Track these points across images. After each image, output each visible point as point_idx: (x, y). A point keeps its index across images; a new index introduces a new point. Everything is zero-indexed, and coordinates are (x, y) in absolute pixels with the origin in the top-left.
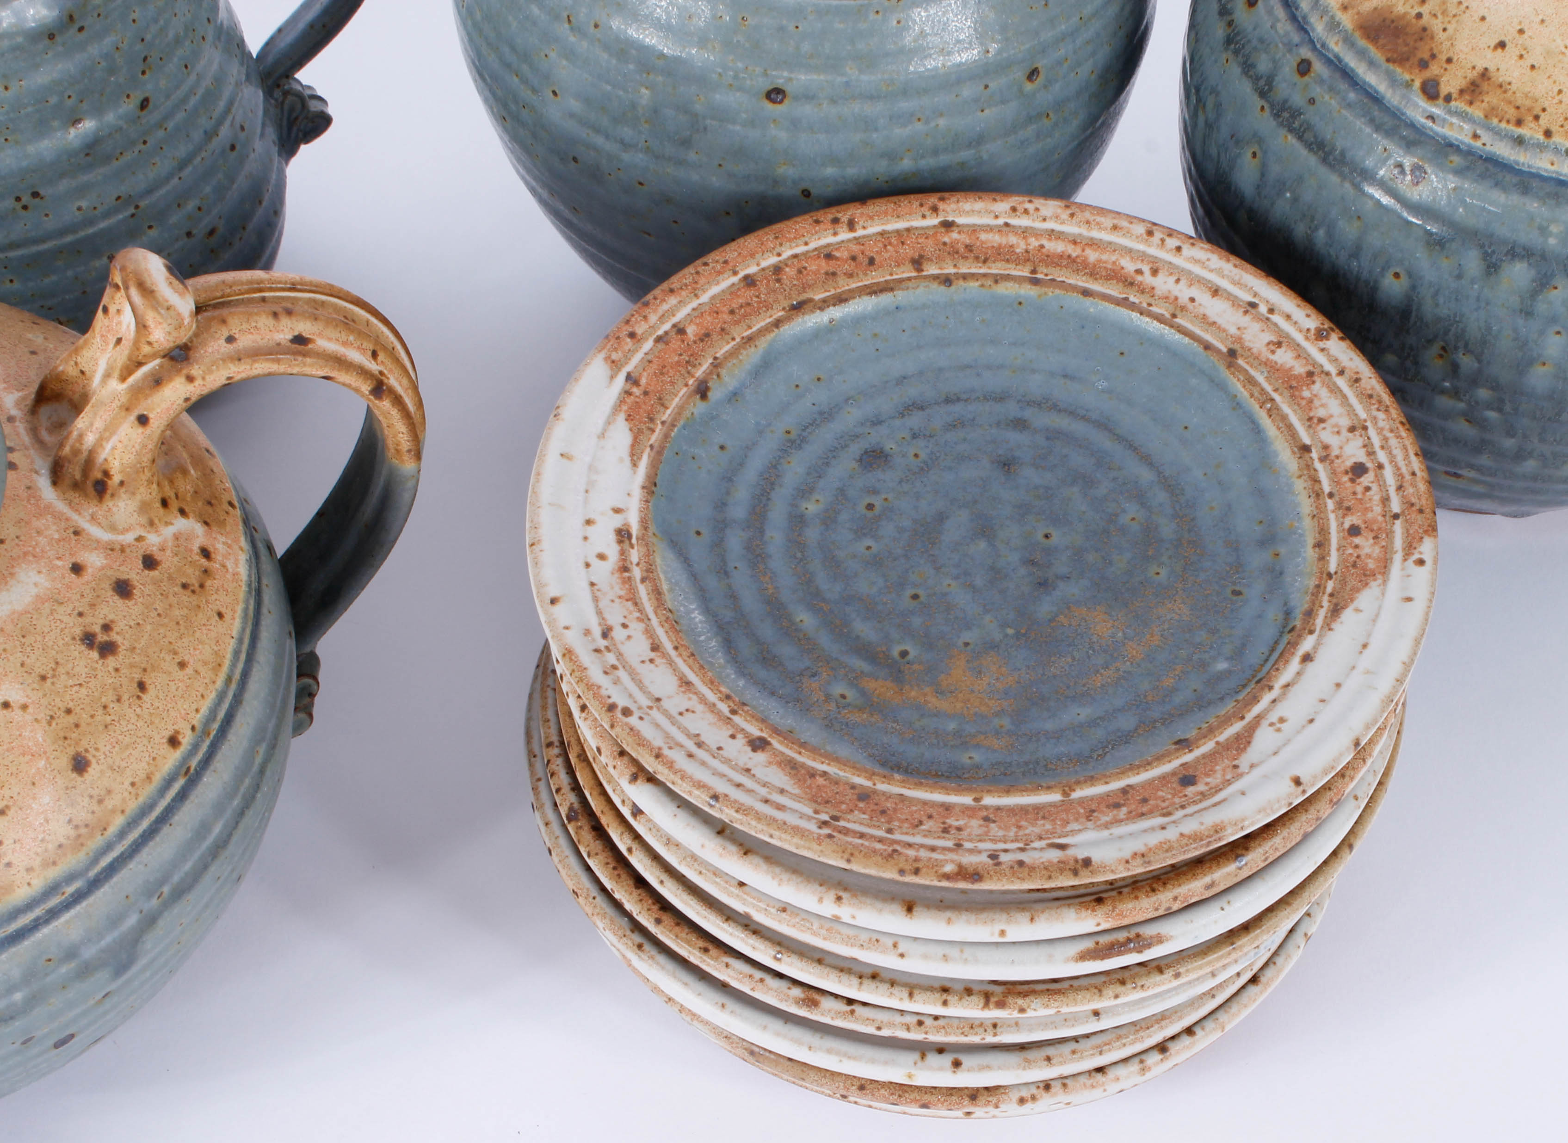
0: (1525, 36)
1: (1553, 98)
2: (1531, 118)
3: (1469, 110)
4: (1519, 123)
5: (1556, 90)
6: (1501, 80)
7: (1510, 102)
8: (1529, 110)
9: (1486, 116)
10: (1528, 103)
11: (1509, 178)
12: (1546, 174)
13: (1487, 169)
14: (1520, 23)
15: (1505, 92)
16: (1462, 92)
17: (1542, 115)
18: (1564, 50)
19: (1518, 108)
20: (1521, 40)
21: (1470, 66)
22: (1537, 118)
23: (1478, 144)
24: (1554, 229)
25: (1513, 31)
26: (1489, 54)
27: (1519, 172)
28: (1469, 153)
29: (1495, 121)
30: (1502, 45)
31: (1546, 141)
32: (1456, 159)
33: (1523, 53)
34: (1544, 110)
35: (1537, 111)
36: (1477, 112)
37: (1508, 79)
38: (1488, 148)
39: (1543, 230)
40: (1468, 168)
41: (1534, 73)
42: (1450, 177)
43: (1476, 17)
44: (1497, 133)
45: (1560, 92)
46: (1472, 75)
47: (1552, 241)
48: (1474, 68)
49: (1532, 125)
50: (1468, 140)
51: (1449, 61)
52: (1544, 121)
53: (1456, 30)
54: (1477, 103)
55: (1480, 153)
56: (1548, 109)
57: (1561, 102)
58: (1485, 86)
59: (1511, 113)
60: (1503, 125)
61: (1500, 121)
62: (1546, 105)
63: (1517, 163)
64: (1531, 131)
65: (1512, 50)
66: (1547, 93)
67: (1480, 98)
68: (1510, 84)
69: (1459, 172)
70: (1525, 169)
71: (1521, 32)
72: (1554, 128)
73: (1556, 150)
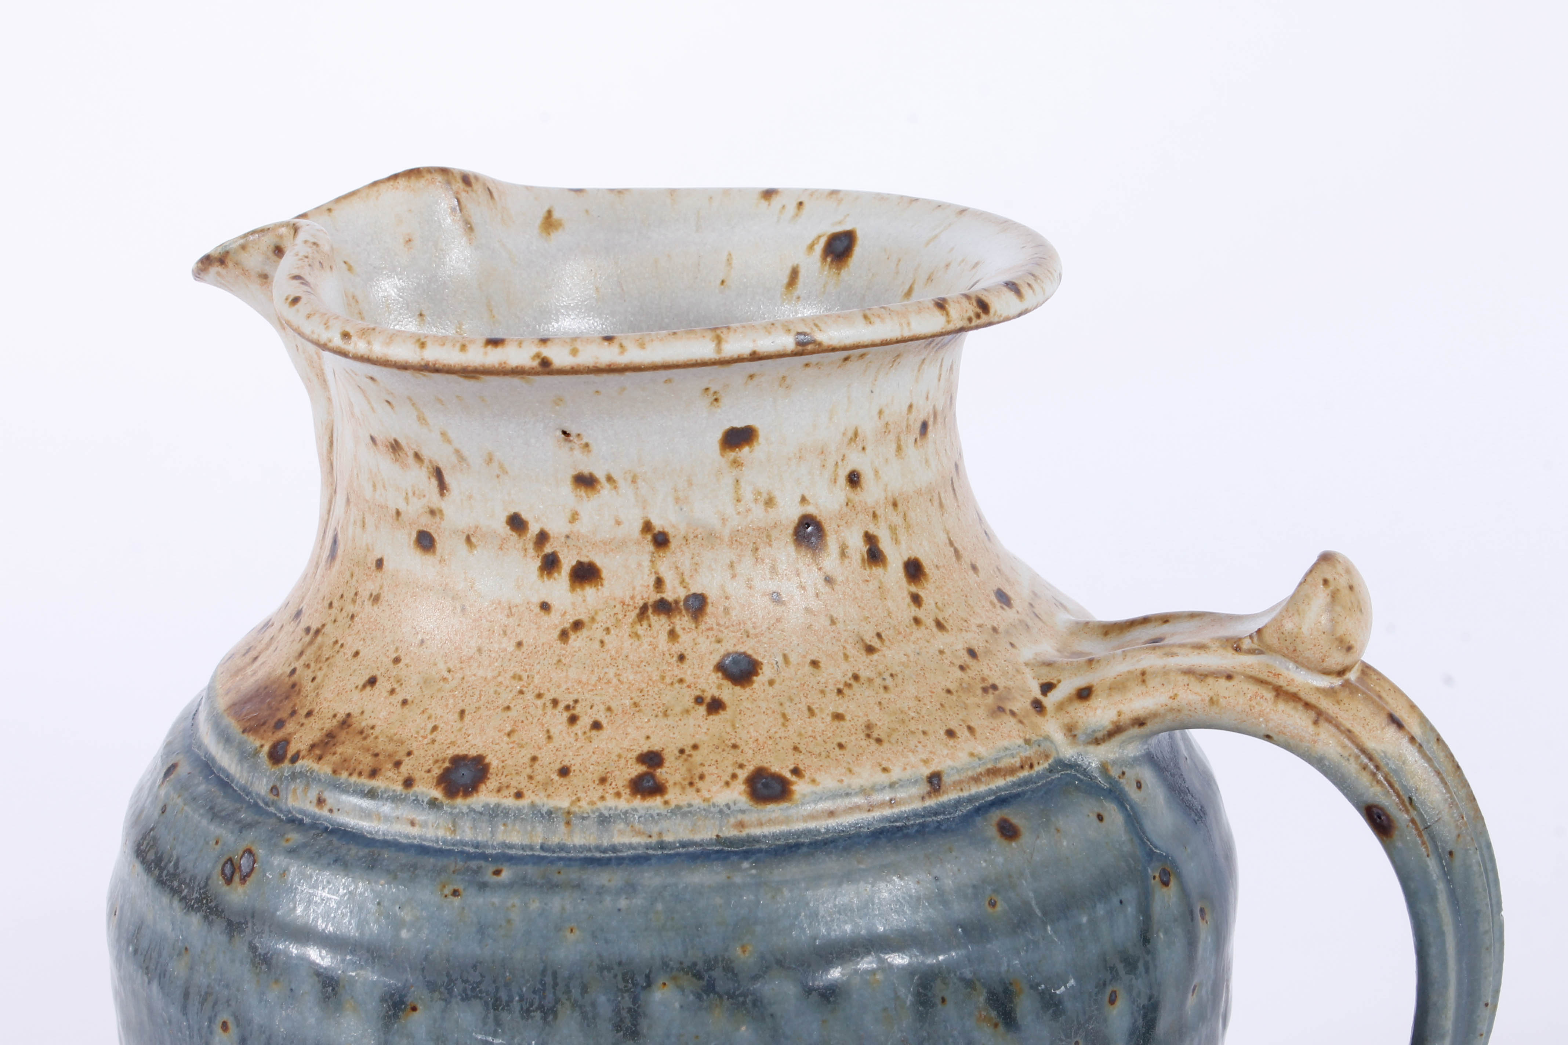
0: (401, 665)
1: (424, 737)
2: (390, 766)
3: (316, 767)
4: (374, 773)
5: (430, 726)
6: (364, 724)
7: (368, 751)
8: (390, 756)
9: (334, 772)
10: (390, 748)
11: (355, 851)
12: (404, 841)
13: (330, 843)
14: (397, 649)
15: (365, 738)
16: (313, 746)
17: (406, 761)
18: (446, 674)
19: (376, 755)
20: (395, 671)
21: (330, 715)
22: (398, 764)
23: (322, 812)
24: (405, 916)
25: (388, 661)
26: (356, 695)
27: (369, 842)
28: (310, 825)
29: (344, 775)
30: (372, 681)
31: (404, 792)
32: (294, 837)
33: (396, 686)
34: (409, 754)
35: (400, 756)
36: (325, 769)
37: (371, 722)
38: (335, 815)
39: (393, 919)
40: (304, 845)
41: (406, 710)
43: (350, 654)
44: (346, 790)
45: (435, 728)
46: (329, 724)
47: (405, 935)
48: (335, 716)
49: (391, 774)
50: (312, 810)
51: (309, 714)
52: (406, 768)
53: (326, 676)
54: (328, 757)
55: (326, 824)
56: (416, 753)
57: (434, 741)
58: (342, 736)
59: (367, 761)
60: (354, 779)
61: (350, 774)
62: (414, 747)
63: (369, 831)
64: (388, 782)
65: (383, 685)
66: (418, 733)
67: (333, 750)
68: (373, 728)
69: (294, 852)
70: (380, 837)
71: (397, 660)
72: (417, 775)
73: (418, 803)
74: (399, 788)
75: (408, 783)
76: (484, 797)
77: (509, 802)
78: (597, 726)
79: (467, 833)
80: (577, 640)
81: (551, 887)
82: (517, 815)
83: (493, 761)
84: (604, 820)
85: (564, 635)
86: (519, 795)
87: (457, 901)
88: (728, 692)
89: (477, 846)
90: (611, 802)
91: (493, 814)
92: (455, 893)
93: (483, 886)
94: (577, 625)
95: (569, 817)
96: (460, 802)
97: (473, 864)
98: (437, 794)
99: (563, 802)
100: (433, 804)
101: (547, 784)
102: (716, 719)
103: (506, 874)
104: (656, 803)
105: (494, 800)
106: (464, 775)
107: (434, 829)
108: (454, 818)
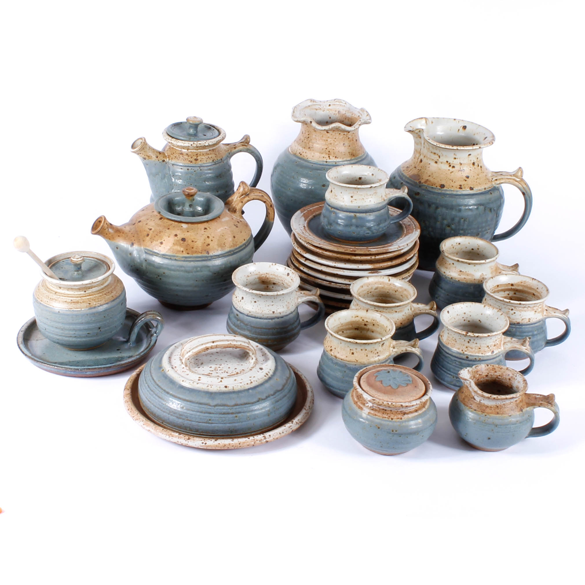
4: (432, 185)
7: (431, 183)
13: (428, 192)
16: (424, 182)
17: (436, 184)
20: (432, 175)
22: (434, 185)
24: (438, 199)
26: (428, 177)
28: (426, 190)
30: (430, 176)
32: (424, 191)
38: (428, 189)
41: (434, 179)
44: (429, 187)
45: (438, 181)
46: (425, 180)
50: (425, 188)
57: (438, 183)
58: (427, 181)
63: (432, 191)
66: (436, 181)
69: (424, 193)
70: (434, 192)
73: (438, 189)
74: (435, 187)
75: (436, 187)
76: (445, 189)
77: (447, 189)
78: (455, 182)
80: (452, 173)
82: (450, 190)
83: (445, 185)
84: (457, 191)
85: (451, 173)
86: (449, 188)
88: (467, 179)
89: (446, 193)
90: (457, 190)
91: (446, 190)
92: (443, 198)
93: (446, 197)
94: (452, 172)
95: (453, 191)
96: (442, 189)
97: (446, 195)
98: (440, 188)
99: (453, 189)
100: (440, 189)
101: (451, 188)
102: (466, 182)
103: (450, 196)
104: (461, 190)
105: (446, 189)
106: (442, 186)
107: (440, 191)
108: (442, 190)
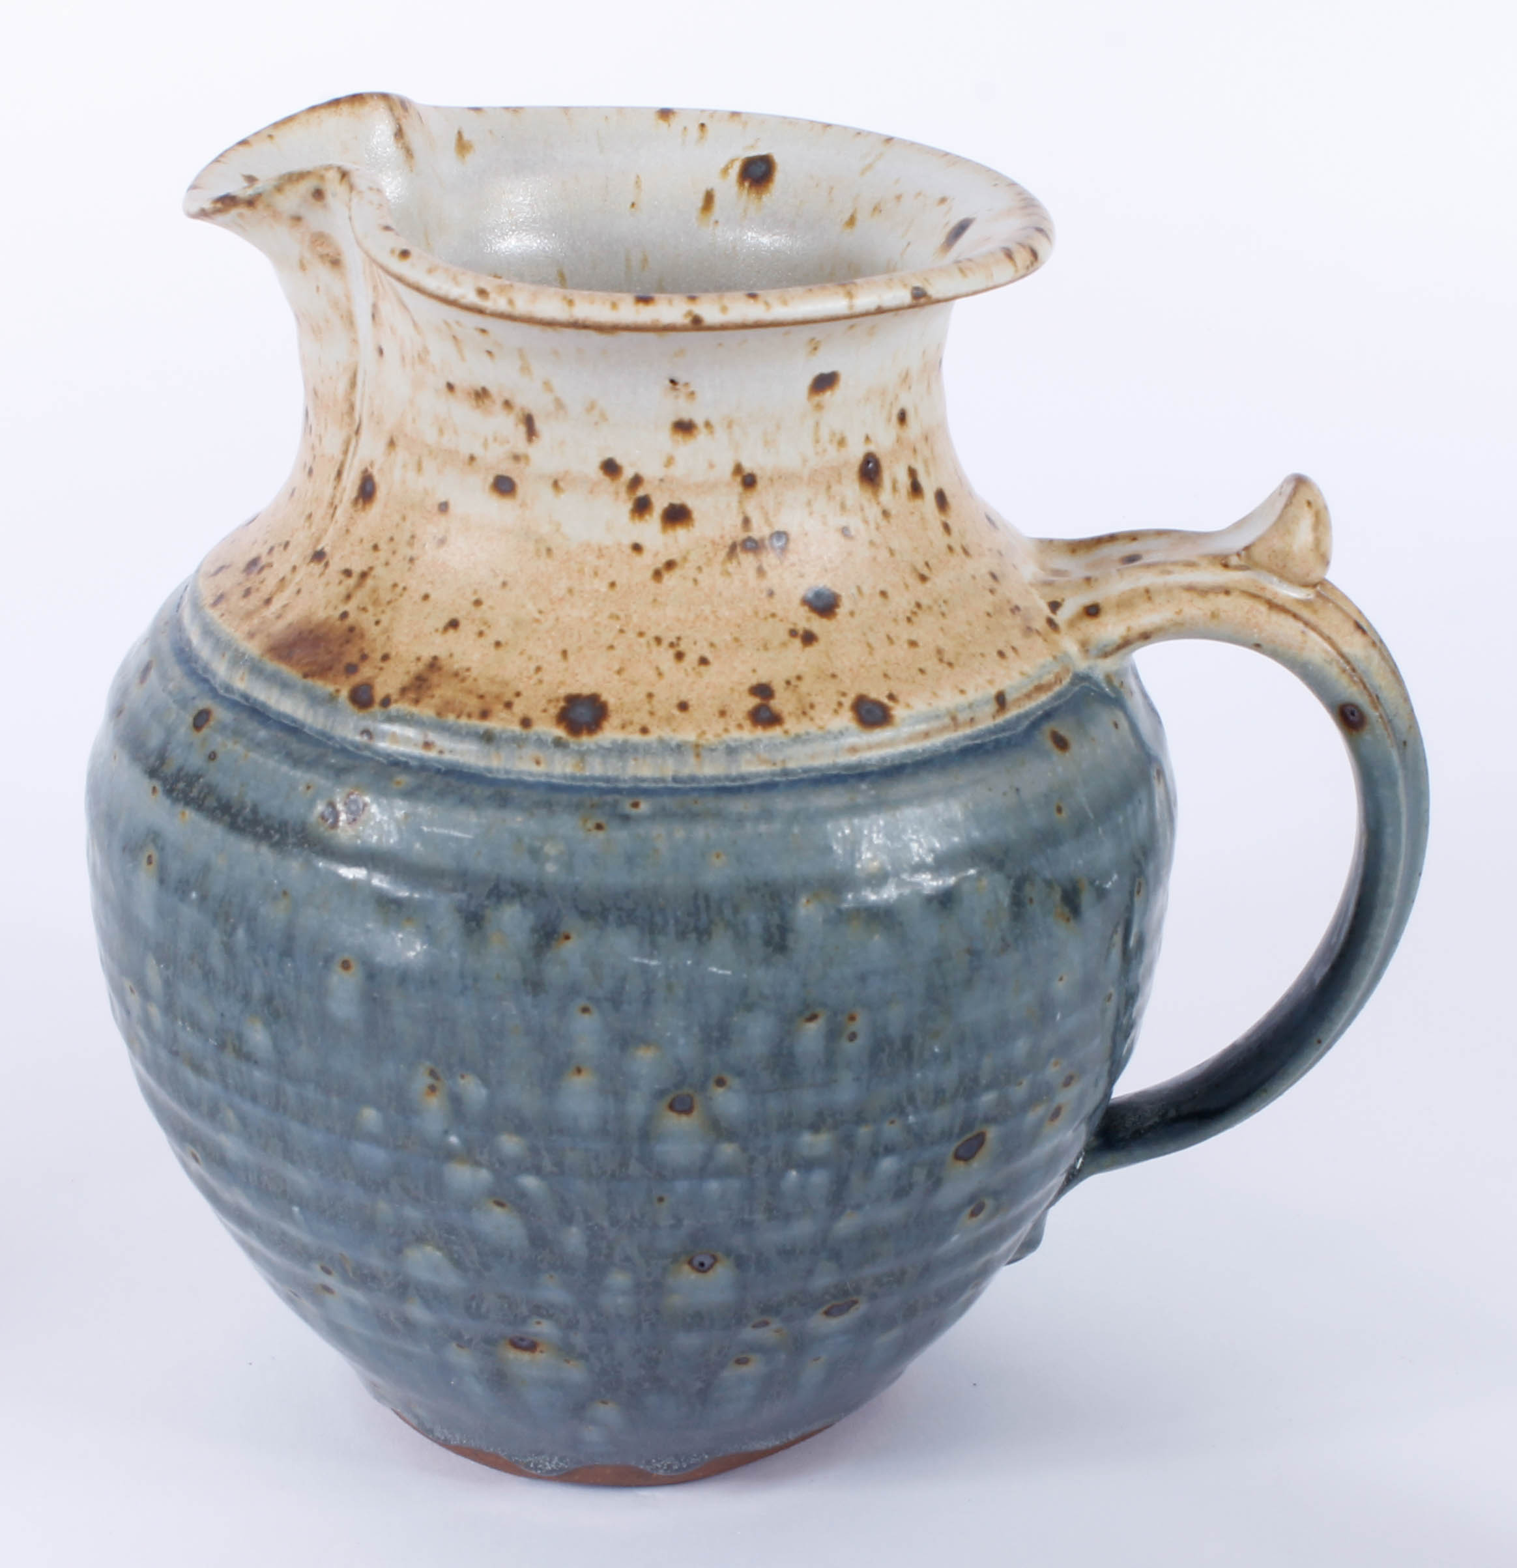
0: (484, 607)
1: (529, 677)
2: (500, 707)
3: (415, 710)
4: (485, 714)
5: (532, 667)
6: (456, 668)
7: (470, 692)
8: (498, 697)
9: (439, 715)
10: (494, 688)
11: (478, 791)
12: (531, 779)
13: (448, 785)
14: (475, 591)
15: (463, 681)
16: (404, 690)
17: (516, 701)
18: (537, 615)
19: (481, 696)
20: (478, 613)
21: (412, 656)
22: (508, 705)
23: (432, 754)
24: (550, 849)
25: (467, 604)
26: (438, 638)
27: (493, 782)
28: (423, 767)
29: (451, 717)
30: (454, 624)
31: (525, 733)
32: (404, 780)
33: (483, 628)
34: (518, 694)
35: (508, 696)
36: (426, 711)
37: (464, 664)
38: (447, 757)
39: (535, 854)
40: (420, 787)
41: (500, 651)
42: (400, 803)
43: (417, 597)
44: (455, 732)
45: (538, 669)
46: (416, 667)
47: (551, 868)
48: (418, 657)
49: (504, 714)
50: (418, 752)
51: (385, 658)
52: (519, 708)
53: (392, 619)
54: (426, 700)
55: (437, 764)
56: (524, 693)
57: (540, 682)
58: (435, 680)
59: (473, 704)
60: (463, 720)
61: (459, 717)
62: (521, 687)
63: (489, 770)
64: (503, 723)
65: (468, 629)
66: (521, 672)
67: (429, 693)
68: (468, 669)
69: (409, 794)
70: (502, 776)
71: (478, 603)
72: (532, 715)
73: (540, 742)
74: (516, 728)
75: (526, 722)
76: (609, 734)
77: (637, 738)
78: (703, 661)
79: (596, 768)
81: (693, 817)
82: (646, 751)
83: (609, 697)
84: (731, 750)
86: (644, 731)
87: (601, 835)
89: (607, 780)
90: (734, 733)
91: (622, 750)
92: (599, 827)
93: (626, 819)
95: (697, 748)
96: (585, 739)
97: (609, 798)
98: (557, 732)
99: (689, 736)
100: (558, 743)
101: (669, 719)
102: (813, 648)
103: (645, 807)
104: (777, 732)
105: (620, 736)
106: (583, 713)
107: (561, 767)
108: (582, 755)
